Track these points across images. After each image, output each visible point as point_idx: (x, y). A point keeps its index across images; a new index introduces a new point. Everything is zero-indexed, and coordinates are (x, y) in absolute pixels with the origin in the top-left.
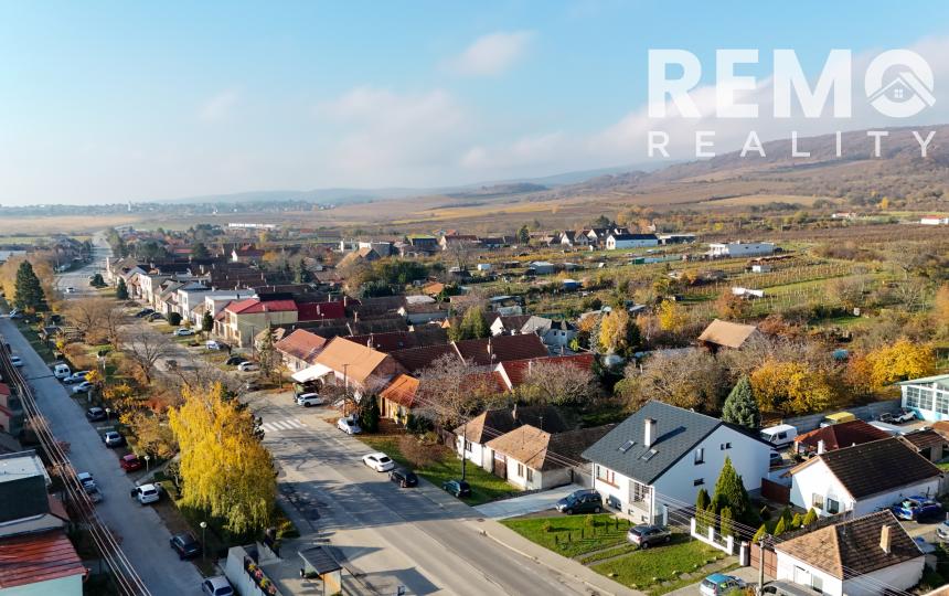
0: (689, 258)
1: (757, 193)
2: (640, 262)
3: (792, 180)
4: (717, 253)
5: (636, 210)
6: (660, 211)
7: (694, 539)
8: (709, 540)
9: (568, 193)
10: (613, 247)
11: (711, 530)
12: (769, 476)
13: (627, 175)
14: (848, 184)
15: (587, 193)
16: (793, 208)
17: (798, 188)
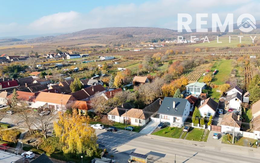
0: (97, 61)
1: (89, 43)
2: (85, 62)
3: (97, 40)
4: (103, 59)
5: (63, 47)
6: (69, 48)
7: (194, 128)
8: (198, 127)
9: (31, 42)
10: (69, 58)
11: (198, 125)
12: (190, 111)
13: (48, 37)
14: (111, 41)
15: (38, 42)
16: (101, 47)
17: (99, 42)
